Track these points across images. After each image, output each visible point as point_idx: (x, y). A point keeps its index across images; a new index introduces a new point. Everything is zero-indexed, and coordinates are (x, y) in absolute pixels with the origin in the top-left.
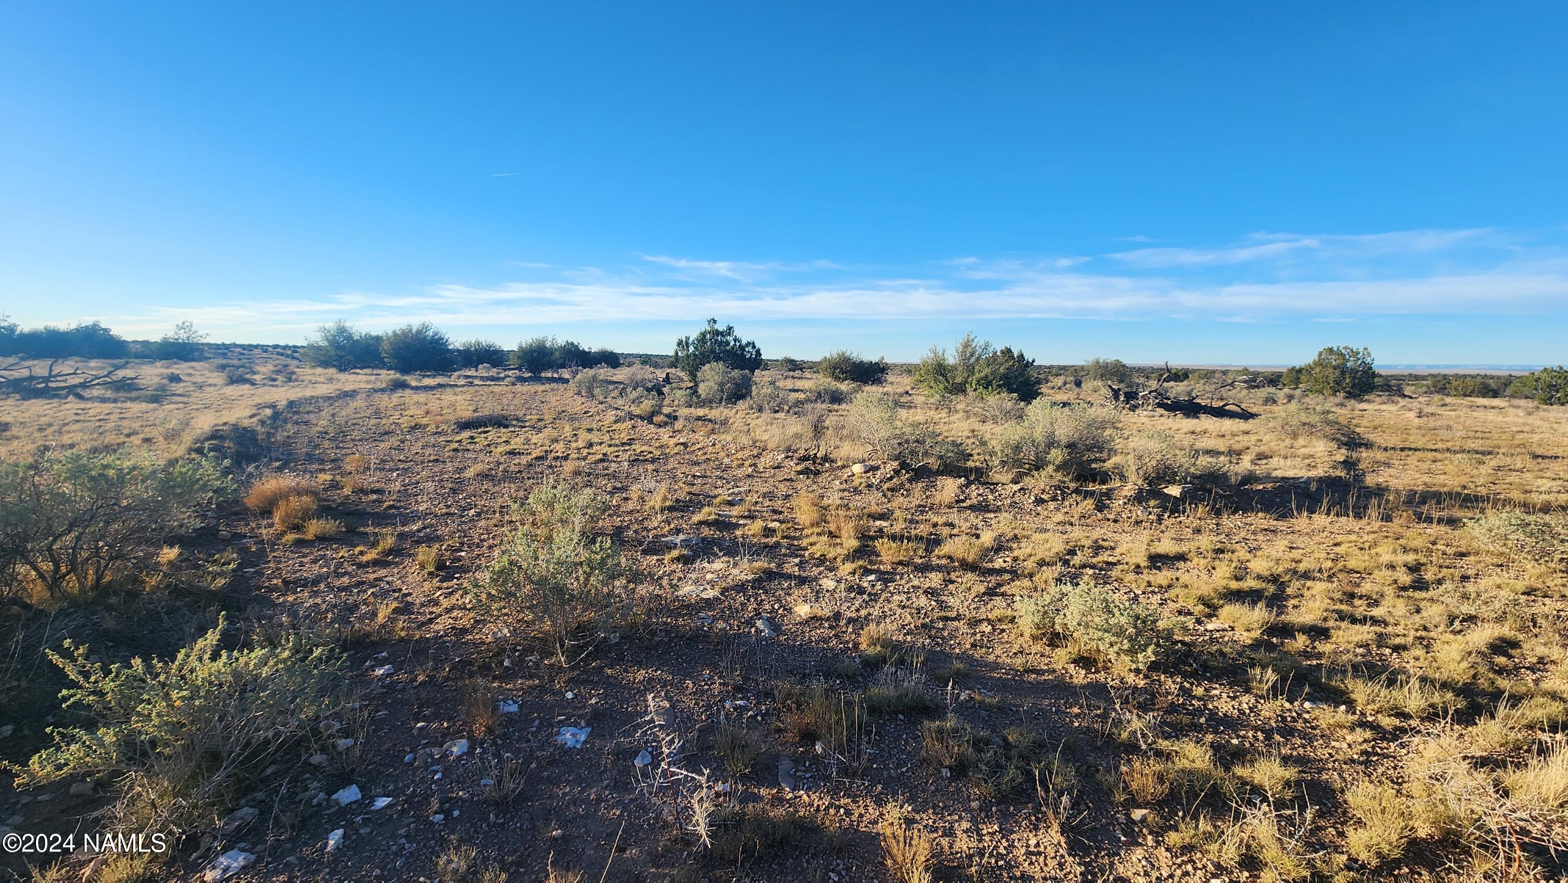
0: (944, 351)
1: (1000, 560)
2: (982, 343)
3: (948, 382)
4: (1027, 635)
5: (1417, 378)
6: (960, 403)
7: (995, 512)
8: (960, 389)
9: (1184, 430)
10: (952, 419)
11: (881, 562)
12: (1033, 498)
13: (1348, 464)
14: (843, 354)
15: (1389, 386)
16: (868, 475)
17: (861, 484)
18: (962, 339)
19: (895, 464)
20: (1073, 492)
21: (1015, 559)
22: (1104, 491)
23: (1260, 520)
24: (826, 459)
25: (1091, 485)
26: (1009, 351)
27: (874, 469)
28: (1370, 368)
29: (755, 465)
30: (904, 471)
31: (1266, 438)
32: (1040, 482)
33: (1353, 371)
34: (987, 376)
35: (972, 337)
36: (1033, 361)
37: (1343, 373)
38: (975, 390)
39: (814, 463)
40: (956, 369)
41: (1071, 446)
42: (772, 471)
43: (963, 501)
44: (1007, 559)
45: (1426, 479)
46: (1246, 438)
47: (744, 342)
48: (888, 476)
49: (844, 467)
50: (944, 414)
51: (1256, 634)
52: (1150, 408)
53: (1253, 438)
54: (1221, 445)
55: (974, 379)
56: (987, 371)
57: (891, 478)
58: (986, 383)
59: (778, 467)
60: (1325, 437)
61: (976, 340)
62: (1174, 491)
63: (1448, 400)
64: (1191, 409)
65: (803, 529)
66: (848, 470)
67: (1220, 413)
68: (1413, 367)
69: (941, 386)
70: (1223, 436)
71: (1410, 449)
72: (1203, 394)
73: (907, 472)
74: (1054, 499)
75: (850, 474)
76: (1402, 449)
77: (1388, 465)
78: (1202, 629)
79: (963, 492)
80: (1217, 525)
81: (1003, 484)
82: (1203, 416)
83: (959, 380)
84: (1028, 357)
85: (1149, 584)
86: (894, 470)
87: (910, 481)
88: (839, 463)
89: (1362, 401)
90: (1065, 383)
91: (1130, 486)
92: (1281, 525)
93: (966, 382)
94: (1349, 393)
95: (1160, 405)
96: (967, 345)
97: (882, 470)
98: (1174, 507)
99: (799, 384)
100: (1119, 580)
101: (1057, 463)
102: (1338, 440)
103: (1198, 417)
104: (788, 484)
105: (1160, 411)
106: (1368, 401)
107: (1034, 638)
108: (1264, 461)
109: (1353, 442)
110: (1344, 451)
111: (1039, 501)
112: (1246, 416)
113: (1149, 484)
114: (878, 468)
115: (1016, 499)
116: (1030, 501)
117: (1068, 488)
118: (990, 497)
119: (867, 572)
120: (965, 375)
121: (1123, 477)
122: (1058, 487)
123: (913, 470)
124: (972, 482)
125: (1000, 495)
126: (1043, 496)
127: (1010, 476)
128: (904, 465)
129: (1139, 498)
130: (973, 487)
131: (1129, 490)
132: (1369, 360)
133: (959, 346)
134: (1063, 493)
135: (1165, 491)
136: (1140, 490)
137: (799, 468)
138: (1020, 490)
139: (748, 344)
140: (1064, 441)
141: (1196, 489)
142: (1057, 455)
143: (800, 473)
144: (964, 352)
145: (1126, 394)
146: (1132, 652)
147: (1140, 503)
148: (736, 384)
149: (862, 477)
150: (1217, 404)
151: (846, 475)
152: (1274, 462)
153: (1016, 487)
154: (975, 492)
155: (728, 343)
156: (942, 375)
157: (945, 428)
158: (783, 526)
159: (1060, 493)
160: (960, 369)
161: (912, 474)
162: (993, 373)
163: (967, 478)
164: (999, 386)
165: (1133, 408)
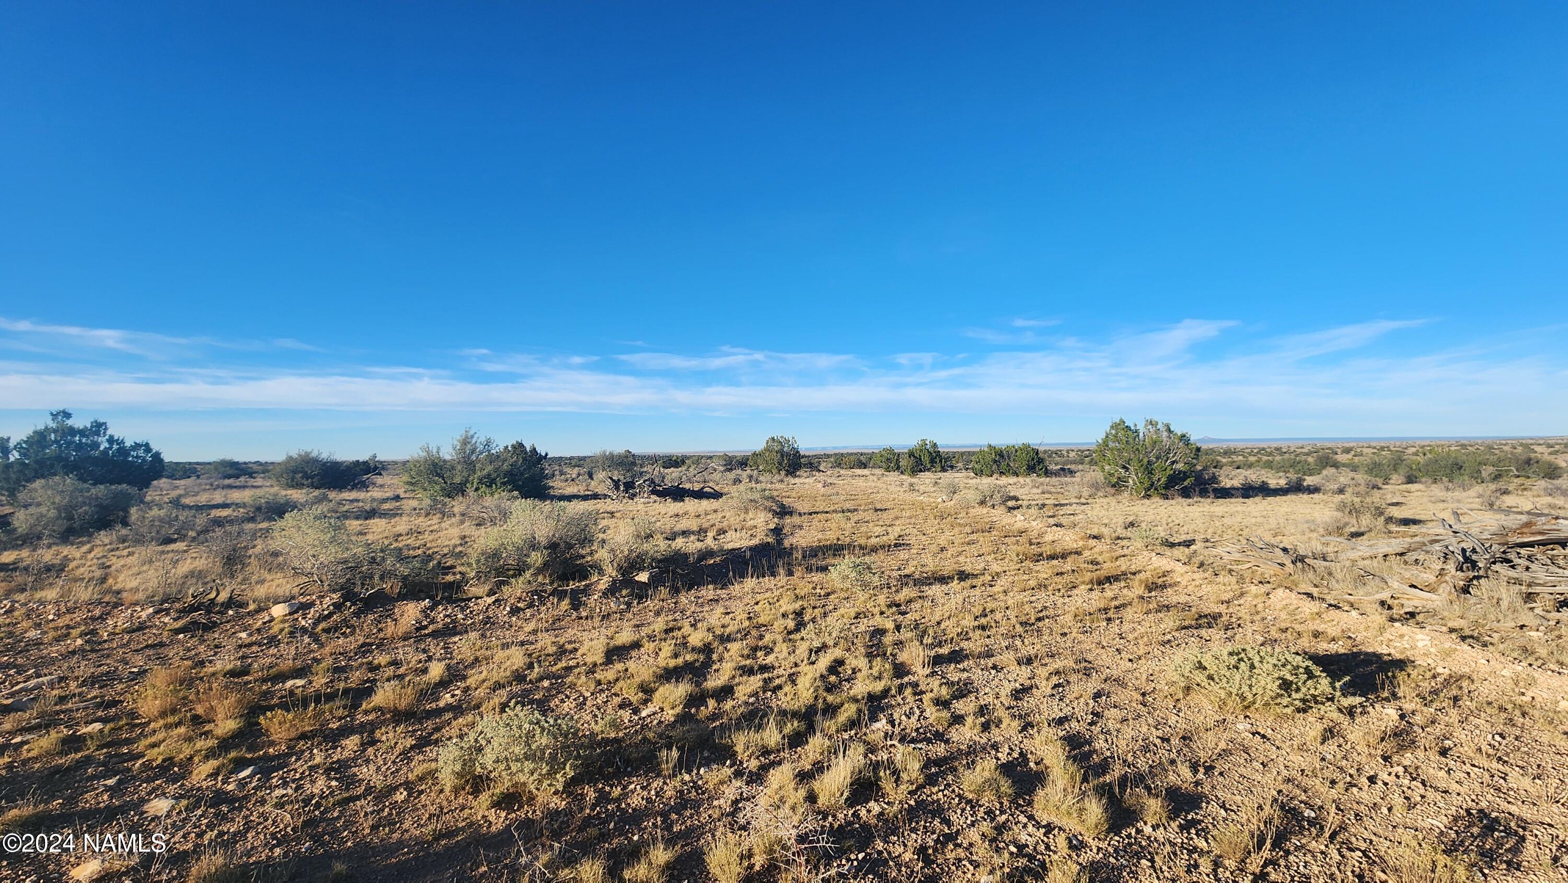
0: (439, 449)
1: (448, 696)
2: (483, 439)
3: (445, 483)
4: (447, 789)
5: (828, 456)
6: (458, 505)
7: (461, 633)
8: (459, 490)
9: (671, 513)
10: (443, 525)
11: (272, 744)
12: (508, 609)
13: (777, 531)
14: (307, 454)
15: (811, 464)
16: (296, 616)
17: (282, 630)
18: (458, 435)
19: (336, 596)
20: (550, 595)
21: (466, 690)
22: (582, 587)
23: (708, 592)
24: (231, 603)
25: (571, 583)
26: (521, 445)
27: (306, 607)
28: (798, 452)
29: (93, 632)
30: (348, 604)
31: (728, 515)
32: (516, 589)
33: (788, 454)
34: (489, 475)
35: (472, 433)
36: (547, 455)
37: (782, 456)
38: (477, 489)
39: (209, 612)
40: (453, 468)
41: (553, 546)
42: (127, 637)
43: (426, 627)
44: (456, 692)
45: (820, 536)
46: (714, 516)
47: (128, 444)
48: (326, 612)
49: (259, 610)
50: (435, 519)
51: (678, 710)
52: (646, 495)
53: (720, 515)
54: (693, 525)
55: (475, 478)
56: (489, 468)
57: (330, 615)
58: (489, 482)
59: (140, 629)
60: (765, 509)
61: (476, 436)
62: (643, 577)
63: (842, 472)
64: (678, 494)
65: (148, 723)
66: (265, 614)
67: (699, 495)
68: (825, 448)
69: (438, 487)
70: (699, 516)
71: (815, 513)
72: (688, 478)
73: (354, 604)
74: (531, 605)
75: (267, 618)
76: (810, 514)
77: (801, 527)
78: (637, 718)
79: (427, 616)
80: (675, 603)
81: (477, 598)
82: (687, 499)
83: (457, 480)
84: (541, 451)
85: (599, 683)
86: (333, 604)
87: (357, 614)
88: (252, 607)
89: (796, 476)
90: (579, 475)
91: (605, 579)
92: (723, 593)
93: (467, 481)
94: (787, 471)
95: (654, 492)
96: (465, 442)
97: (318, 607)
98: (641, 592)
99: (236, 496)
100: (572, 686)
101: (537, 565)
102: (774, 511)
103: (683, 501)
104: (151, 652)
105: (654, 497)
106: (799, 476)
107: (456, 790)
108: (722, 536)
109: (784, 511)
110: (776, 520)
111: (515, 611)
112: (717, 495)
113: (623, 575)
114: (312, 604)
115: (491, 614)
116: (505, 613)
117: (545, 591)
118: (460, 616)
119: (240, 764)
120: (465, 474)
121: (601, 572)
122: (535, 592)
123: (361, 600)
124: (440, 603)
125: (471, 612)
126: (519, 605)
127: (487, 588)
128: (349, 595)
129: (611, 591)
130: (440, 608)
131: (604, 584)
132: (796, 446)
133: (456, 443)
134: (540, 597)
135: (636, 578)
136: (614, 581)
137: (180, 624)
138: (494, 603)
139: (137, 446)
140: (544, 542)
141: (662, 572)
142: (536, 558)
143: (177, 631)
144: (463, 450)
145: (624, 483)
146: (551, 774)
147: (613, 594)
148: (99, 506)
149: (284, 621)
150: (697, 487)
151: (260, 622)
152: (730, 535)
153: (490, 600)
154: (441, 615)
155: (96, 445)
156: (438, 475)
157: (431, 538)
158: (109, 726)
159: (538, 597)
160: (459, 467)
161: (360, 605)
162: (496, 470)
163: (432, 598)
164: (504, 484)
165: (632, 497)
